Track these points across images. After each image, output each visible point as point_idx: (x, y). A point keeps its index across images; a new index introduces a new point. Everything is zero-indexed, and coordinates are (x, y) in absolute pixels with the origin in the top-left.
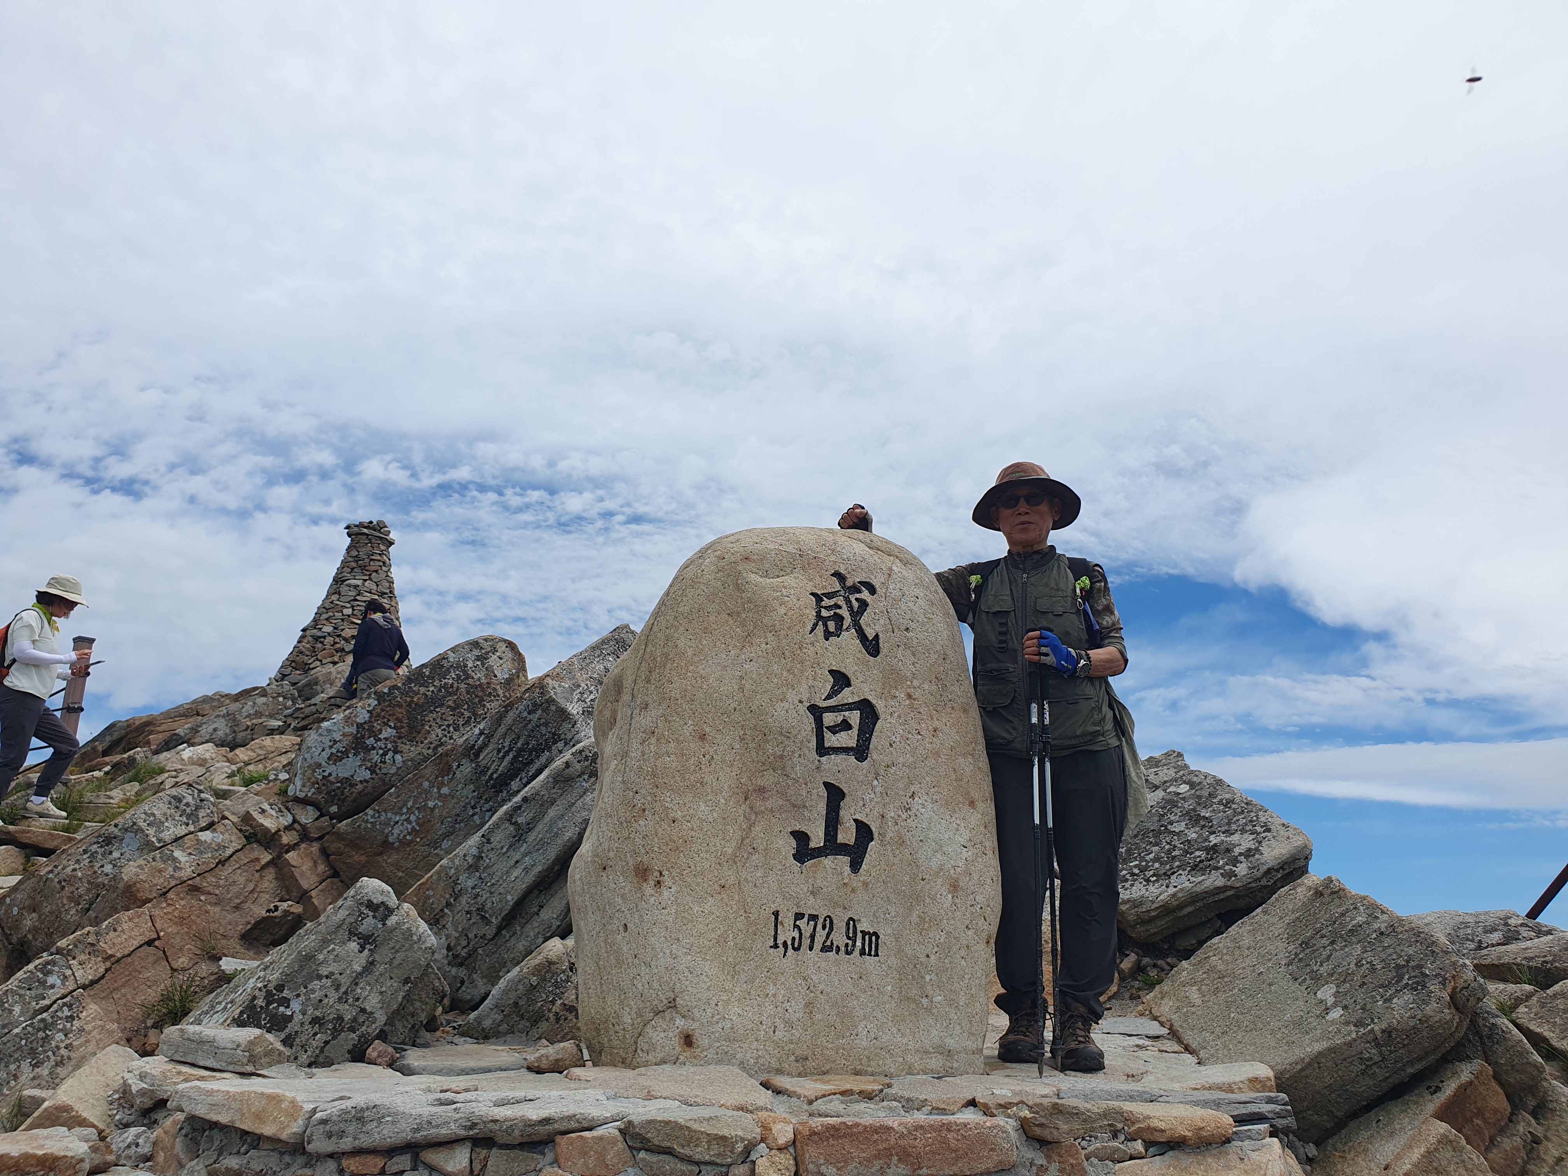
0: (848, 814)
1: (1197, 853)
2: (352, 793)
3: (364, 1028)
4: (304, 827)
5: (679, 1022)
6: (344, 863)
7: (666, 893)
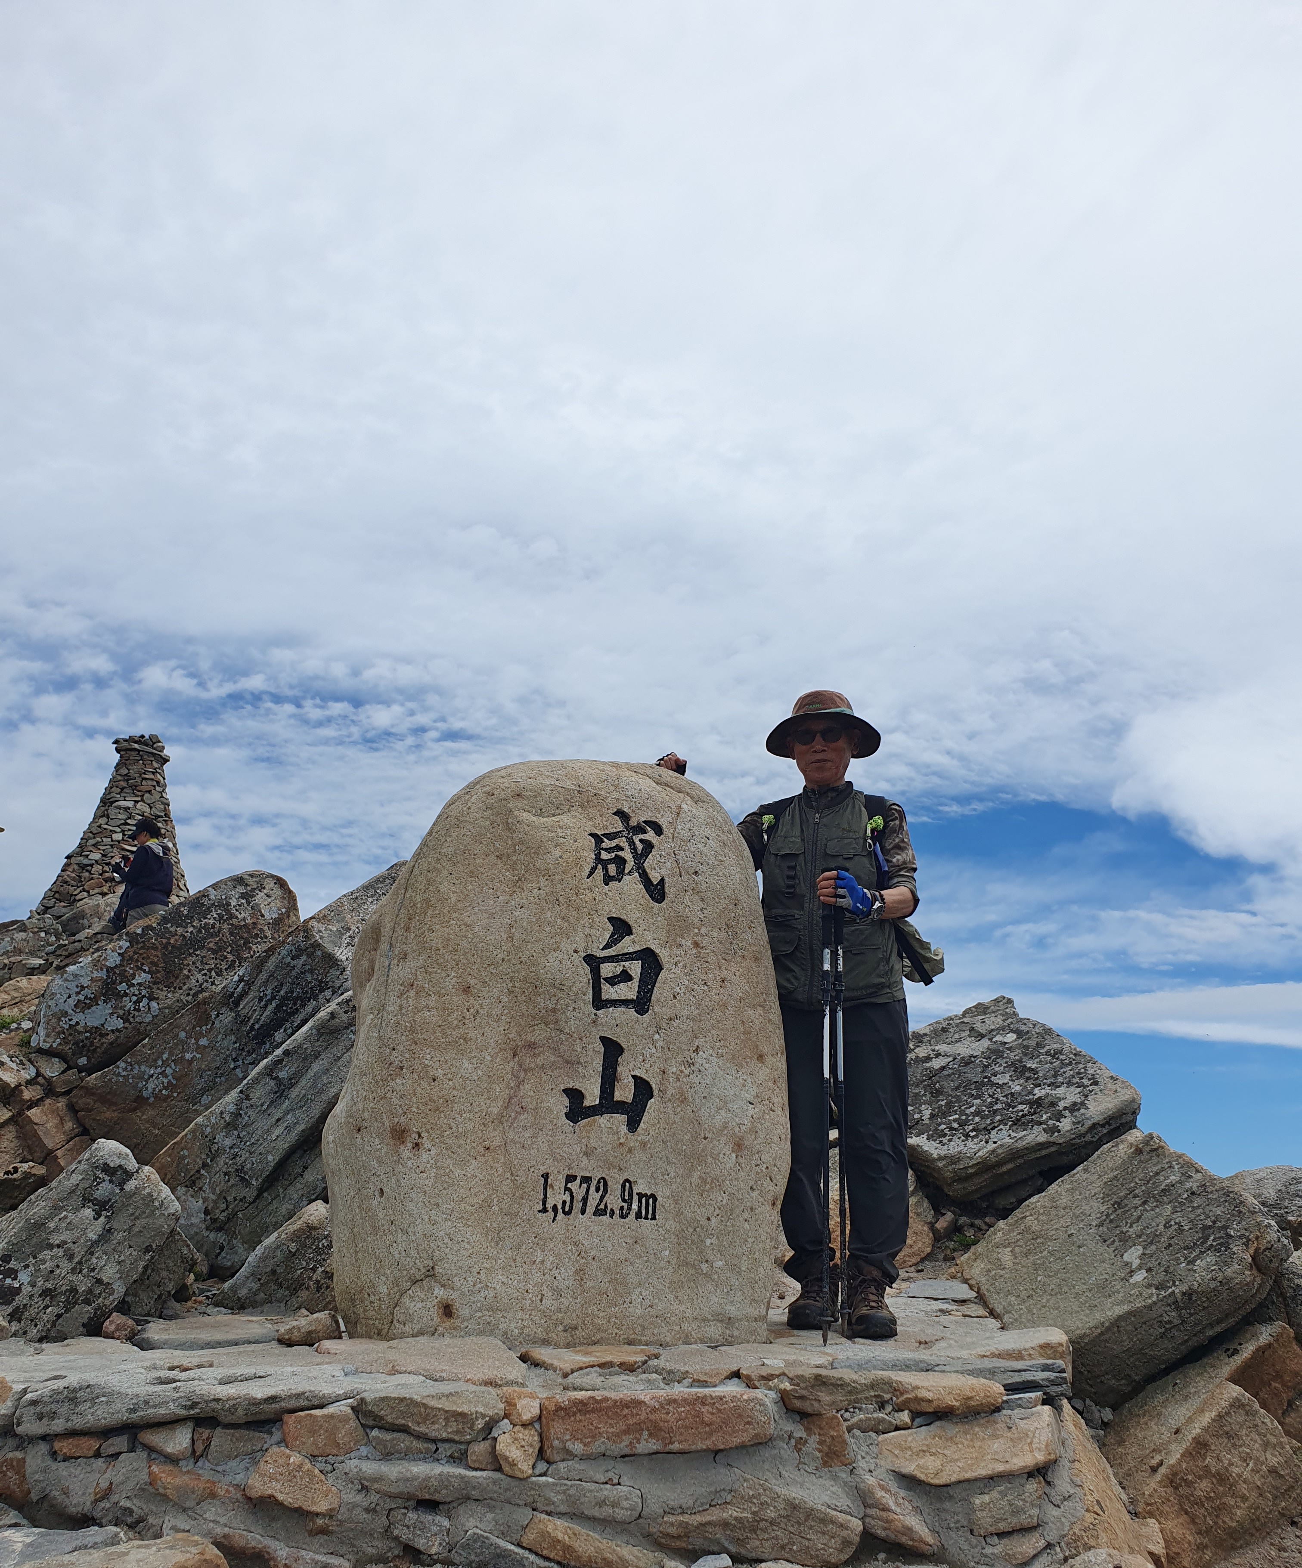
0: (626, 1071)
1: (1020, 1107)
2: (102, 1044)
3: (100, 1300)
4: (49, 1081)
5: (439, 1292)
6: (94, 1120)
7: (425, 1156)
